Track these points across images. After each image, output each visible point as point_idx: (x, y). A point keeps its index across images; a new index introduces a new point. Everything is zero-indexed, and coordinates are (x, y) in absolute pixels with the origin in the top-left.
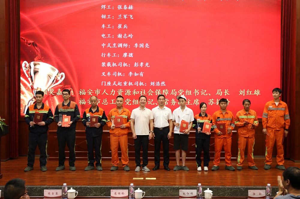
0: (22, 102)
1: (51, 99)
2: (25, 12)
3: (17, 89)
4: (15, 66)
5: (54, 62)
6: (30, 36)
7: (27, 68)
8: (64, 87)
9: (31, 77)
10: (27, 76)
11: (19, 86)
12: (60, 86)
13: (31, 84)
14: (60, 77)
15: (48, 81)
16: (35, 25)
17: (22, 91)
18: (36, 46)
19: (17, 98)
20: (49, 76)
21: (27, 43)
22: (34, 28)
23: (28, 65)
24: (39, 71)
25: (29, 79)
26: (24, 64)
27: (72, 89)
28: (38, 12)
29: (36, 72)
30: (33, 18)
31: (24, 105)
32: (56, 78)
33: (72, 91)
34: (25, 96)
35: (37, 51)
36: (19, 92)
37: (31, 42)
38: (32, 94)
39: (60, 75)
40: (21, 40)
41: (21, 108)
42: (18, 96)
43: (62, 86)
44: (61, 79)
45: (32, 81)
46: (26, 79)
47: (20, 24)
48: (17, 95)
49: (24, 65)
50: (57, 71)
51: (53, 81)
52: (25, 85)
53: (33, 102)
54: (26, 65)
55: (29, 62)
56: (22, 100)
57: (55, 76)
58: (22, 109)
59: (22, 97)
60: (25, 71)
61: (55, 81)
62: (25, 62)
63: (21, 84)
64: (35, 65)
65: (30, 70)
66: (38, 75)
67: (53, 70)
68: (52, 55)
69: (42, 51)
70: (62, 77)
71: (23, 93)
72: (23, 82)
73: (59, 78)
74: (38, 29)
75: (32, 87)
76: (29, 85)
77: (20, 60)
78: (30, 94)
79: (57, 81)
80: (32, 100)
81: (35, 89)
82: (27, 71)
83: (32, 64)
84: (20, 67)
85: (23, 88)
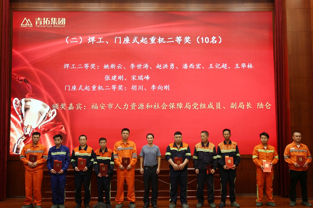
0: (11, 140)
1: (42, 136)
2: (17, 49)
3: (6, 127)
4: (5, 103)
5: (46, 98)
6: (22, 73)
7: (18, 105)
8: (55, 124)
9: (22, 114)
10: (18, 113)
11: (9, 124)
12: (51, 123)
13: (21, 121)
14: (52, 113)
15: (39, 118)
16: (27, 62)
17: (12, 129)
18: (28, 82)
19: (6, 136)
20: (41, 113)
21: (18, 80)
22: (26, 65)
23: (18, 102)
24: (30, 107)
25: (20, 116)
26: (15, 100)
27: (63, 126)
28: (31, 49)
29: (26, 109)
30: (25, 55)
31: (14, 143)
32: (47, 115)
33: (64, 128)
34: (15, 134)
35: (28, 87)
36: (9, 129)
37: (23, 78)
38: (22, 131)
39: (52, 112)
40: (12, 76)
41: (10, 147)
42: (7, 135)
43: (53, 123)
44: (52, 115)
45: (23, 118)
46: (17, 116)
47: (12, 61)
48: (6, 133)
49: (15, 102)
50: (48, 107)
51: (44, 118)
52: (15, 123)
53: (23, 140)
54: (16, 101)
55: (20, 99)
56: (11, 138)
57: (47, 113)
58: (12, 147)
59: (12, 135)
60: (15, 109)
61: (46, 118)
62: (16, 99)
63: (11, 122)
64: (26, 102)
65: (20, 107)
66: (28, 112)
67: (45, 107)
68: (44, 91)
69: (33, 87)
70: (53, 113)
71: (13, 131)
72: (13, 119)
73: (50, 115)
74: (30, 65)
75: (22, 125)
76: (19, 123)
77: (11, 97)
78: (20, 132)
79: (48, 118)
80: (22, 138)
81: (26, 127)
82: (18, 108)
83: (23, 101)
84: (11, 104)
85: (13, 126)
